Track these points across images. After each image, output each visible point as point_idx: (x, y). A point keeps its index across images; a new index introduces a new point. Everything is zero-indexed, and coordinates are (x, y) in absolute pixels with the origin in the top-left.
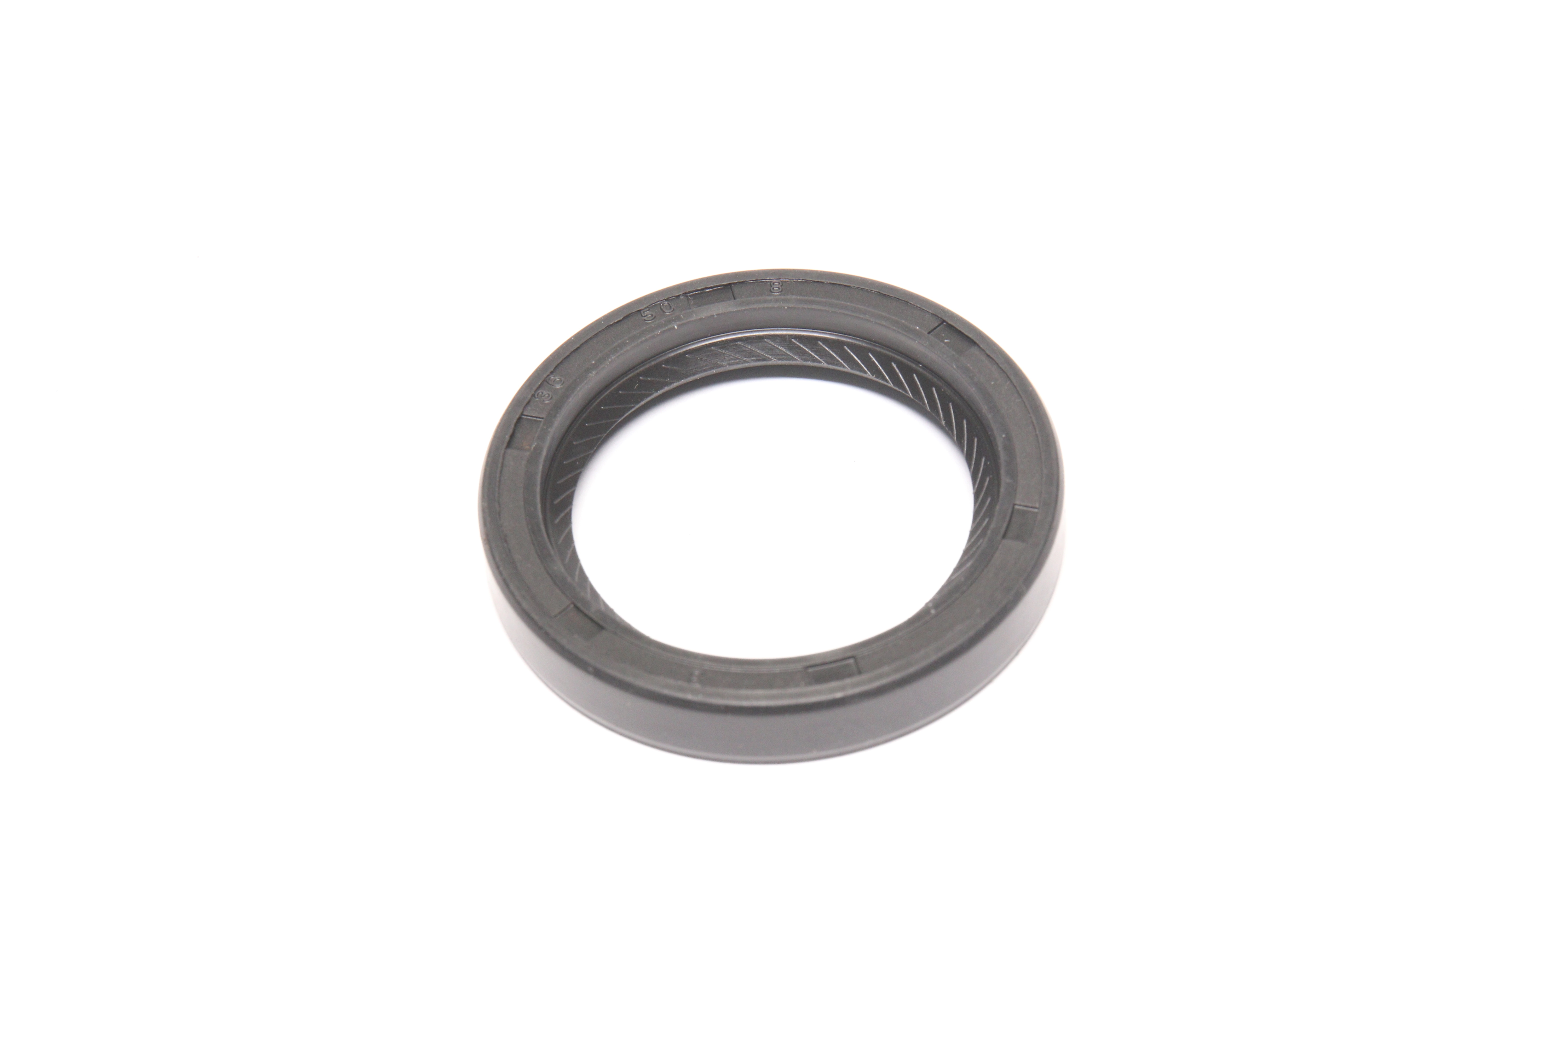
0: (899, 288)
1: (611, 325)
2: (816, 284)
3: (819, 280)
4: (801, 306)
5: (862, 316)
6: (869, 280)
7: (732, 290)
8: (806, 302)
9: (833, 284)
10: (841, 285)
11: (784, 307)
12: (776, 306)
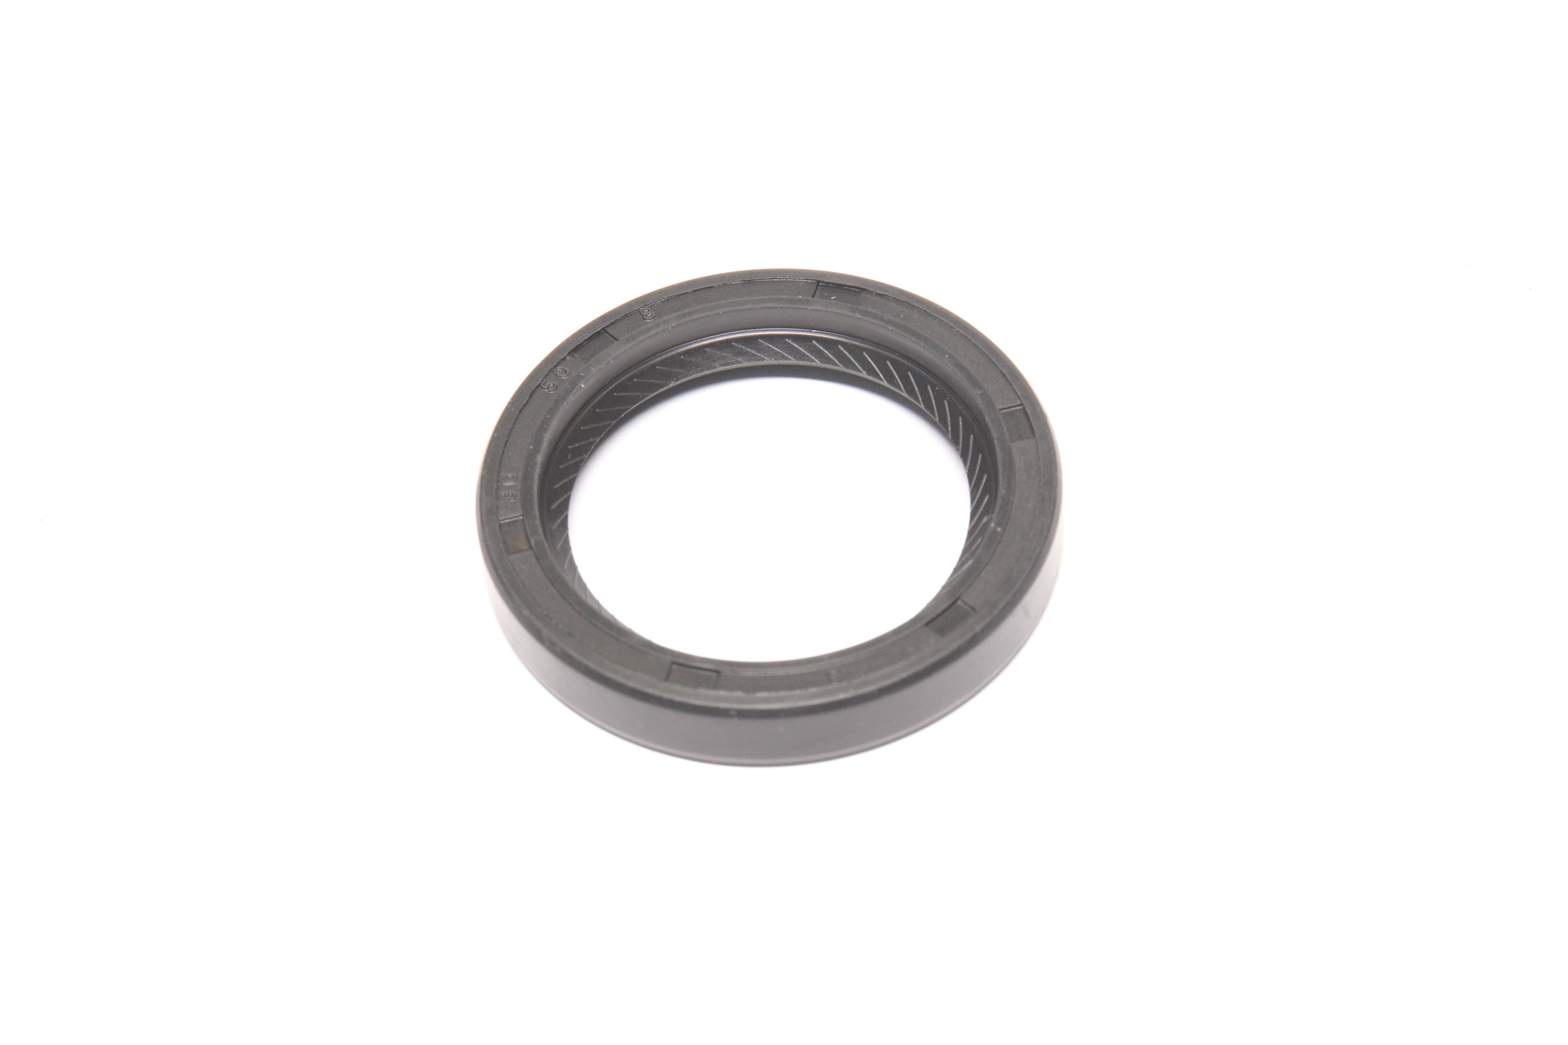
0: (758, 270)
1: (522, 409)
2: (681, 297)
3: (682, 292)
4: (682, 321)
5: (744, 307)
6: (726, 274)
7: (608, 333)
8: (684, 315)
9: (696, 290)
10: (705, 288)
11: (668, 328)
12: (660, 330)
